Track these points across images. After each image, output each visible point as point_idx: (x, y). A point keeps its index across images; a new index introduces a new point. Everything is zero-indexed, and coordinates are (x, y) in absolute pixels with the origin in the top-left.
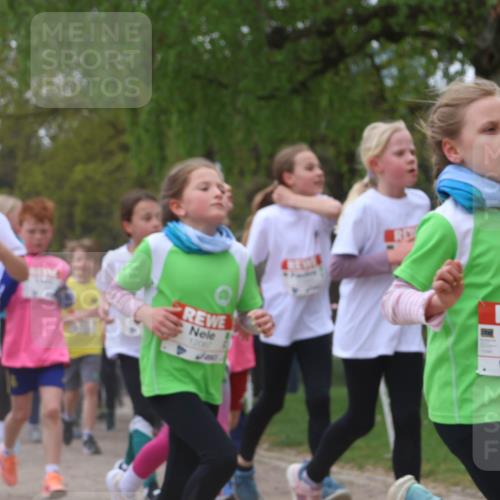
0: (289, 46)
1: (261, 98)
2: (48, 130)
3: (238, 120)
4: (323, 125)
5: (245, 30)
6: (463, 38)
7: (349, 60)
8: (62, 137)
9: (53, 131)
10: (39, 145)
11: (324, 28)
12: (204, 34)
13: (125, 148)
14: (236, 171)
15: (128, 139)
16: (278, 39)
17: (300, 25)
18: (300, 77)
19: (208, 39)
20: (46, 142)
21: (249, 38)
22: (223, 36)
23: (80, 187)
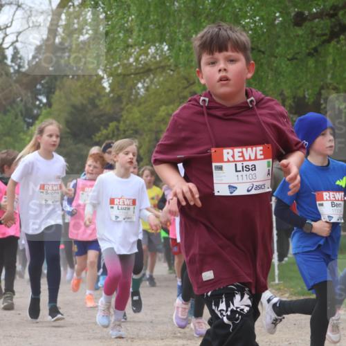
2: (143, 84)
4: (329, 76)
8: (153, 87)
9: (146, 85)
17: (314, 10)
18: (313, 45)
22: (262, 19)
23: (163, 120)
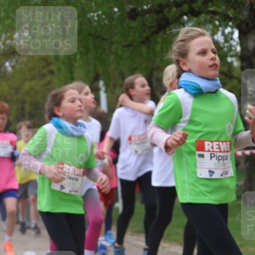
0: (139, 18)
1: (124, 46)
2: (10, 63)
3: (112, 57)
5: (116, 10)
6: (232, 14)
7: (172, 26)
8: (18, 66)
9: (12, 64)
10: (6, 71)
11: (158, 9)
12: (94, 12)
13: (52, 72)
14: (111, 84)
15: (53, 67)
16: (133, 15)
17: (145, 7)
18: (145, 35)
19: (96, 14)
20: (10, 69)
21: (118, 14)
22: (104, 13)
23: (28, 93)
